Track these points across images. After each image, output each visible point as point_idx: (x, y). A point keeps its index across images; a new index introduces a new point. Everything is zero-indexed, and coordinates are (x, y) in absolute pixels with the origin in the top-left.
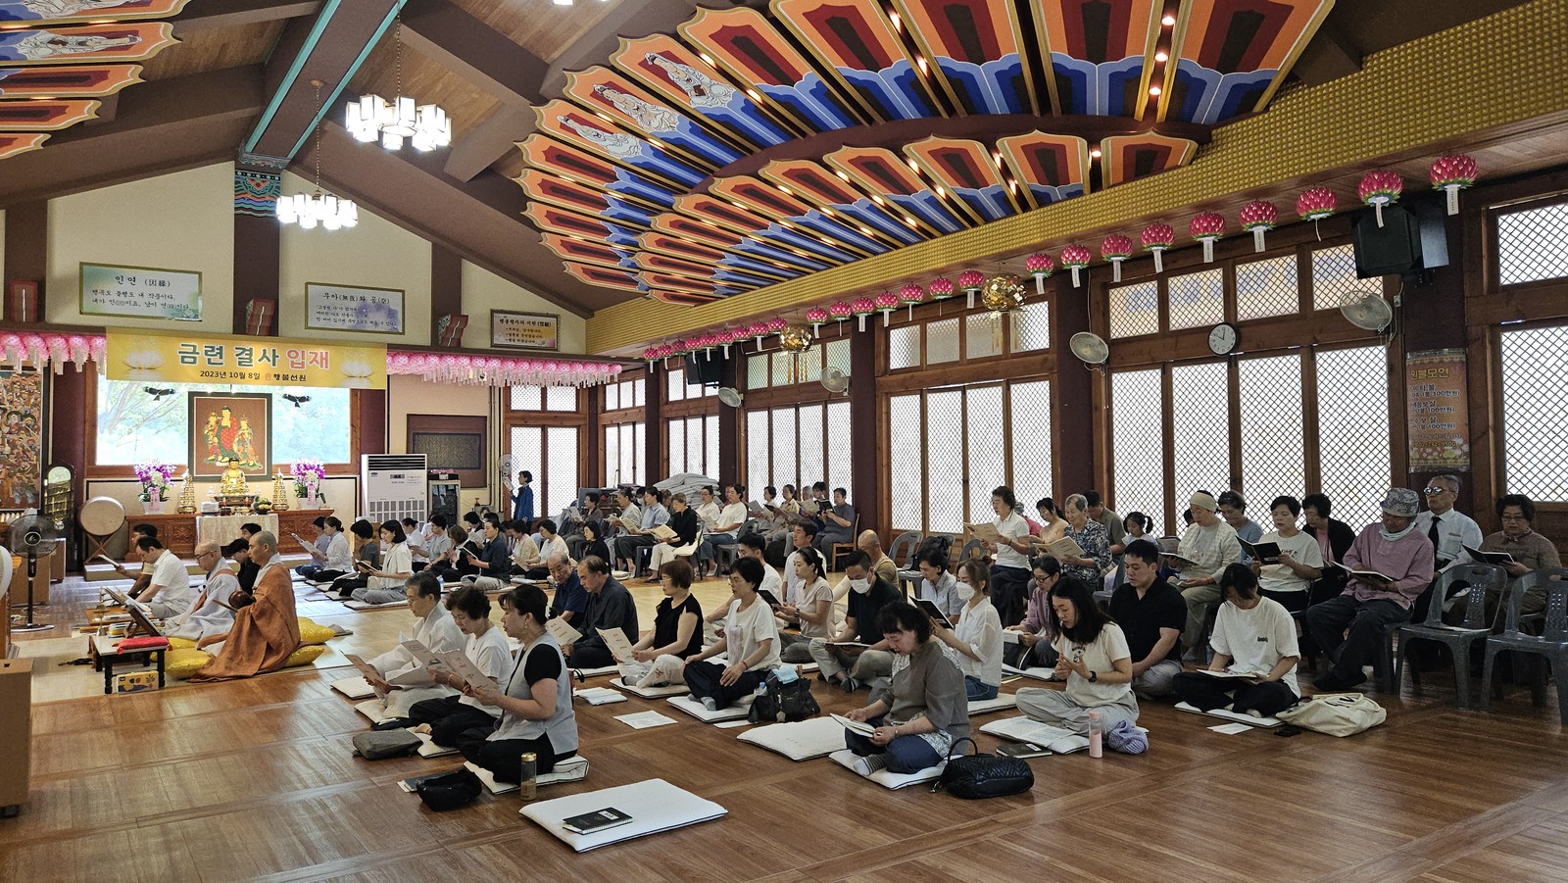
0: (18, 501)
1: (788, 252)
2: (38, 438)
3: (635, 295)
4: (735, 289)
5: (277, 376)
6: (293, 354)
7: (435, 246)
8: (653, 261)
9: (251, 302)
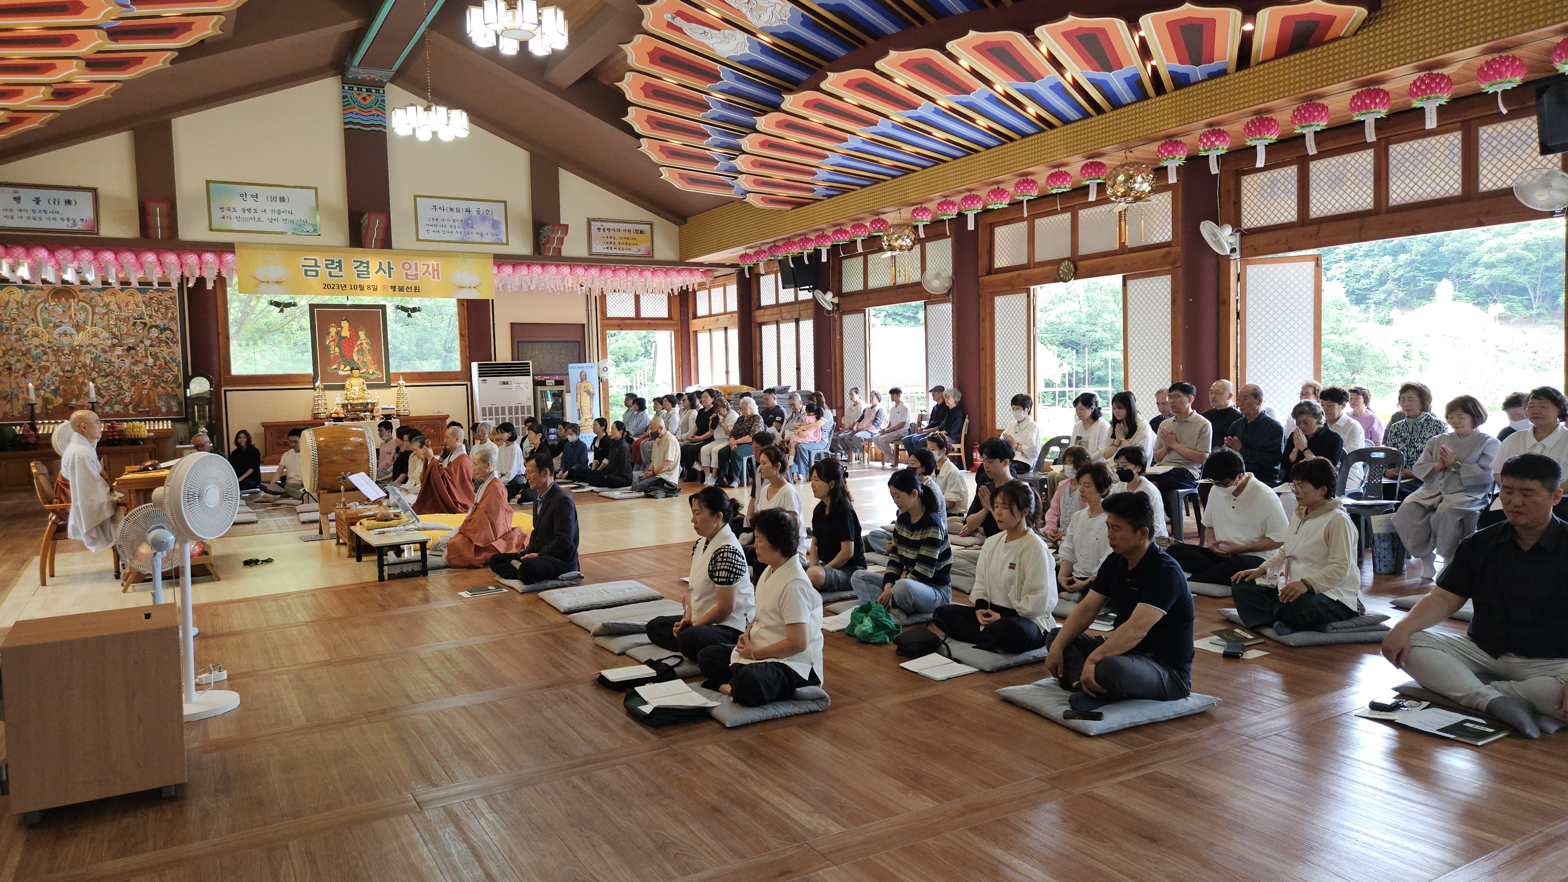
0: (164, 409)
1: (895, 148)
2: (178, 350)
4: (840, 191)
5: (393, 288)
6: (407, 266)
7: (532, 155)
8: (754, 164)
9: (366, 216)
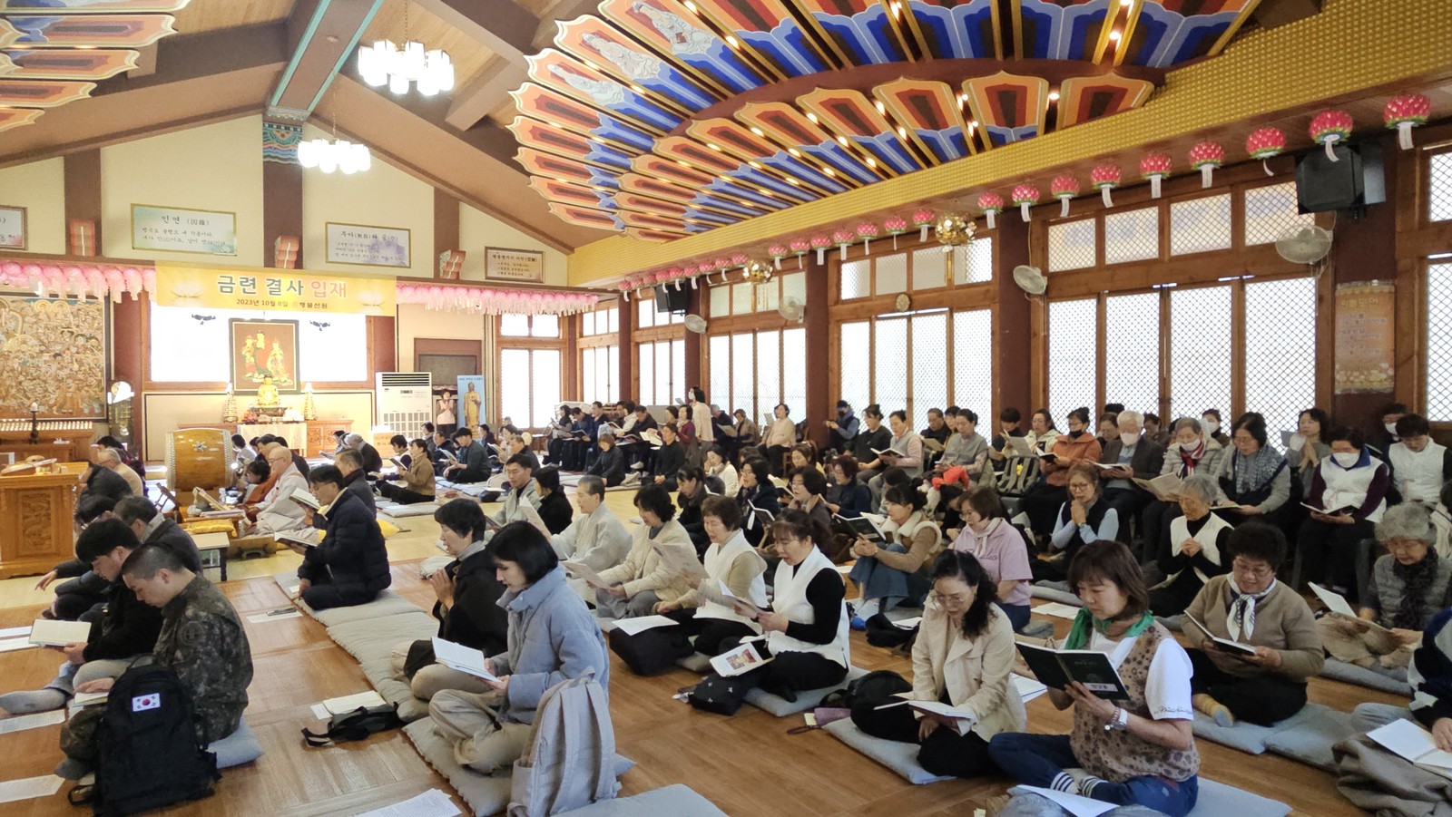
0: (86, 411)
1: (754, 191)
2: (102, 357)
3: (612, 234)
4: (704, 226)
5: (303, 304)
6: (316, 285)
7: (437, 191)
8: (631, 201)
9: (279, 239)
